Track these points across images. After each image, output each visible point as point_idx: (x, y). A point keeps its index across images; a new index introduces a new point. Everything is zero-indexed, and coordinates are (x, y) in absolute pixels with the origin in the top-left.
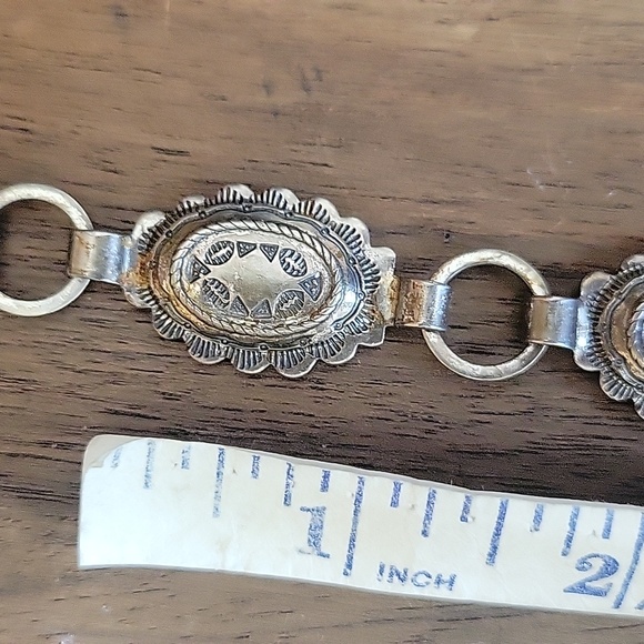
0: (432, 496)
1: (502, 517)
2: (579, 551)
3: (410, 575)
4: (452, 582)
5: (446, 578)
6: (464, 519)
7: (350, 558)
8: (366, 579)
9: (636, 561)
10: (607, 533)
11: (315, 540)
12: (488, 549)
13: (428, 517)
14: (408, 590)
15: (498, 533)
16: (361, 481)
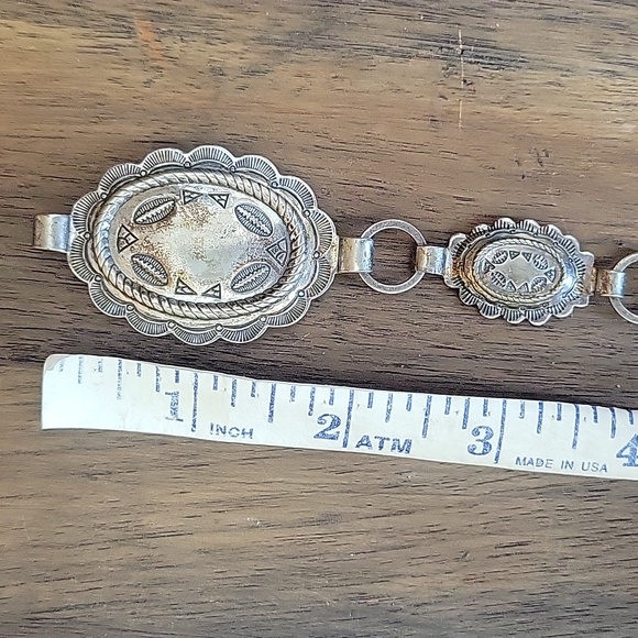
0: (234, 383)
1: (273, 393)
2: (317, 413)
3: (227, 431)
4: (251, 433)
5: (247, 431)
6: (253, 396)
7: (194, 421)
8: (203, 433)
9: (349, 417)
10: (331, 401)
11: (174, 411)
12: (268, 413)
13: (234, 395)
14: (227, 438)
15: (272, 404)
16: (196, 376)
